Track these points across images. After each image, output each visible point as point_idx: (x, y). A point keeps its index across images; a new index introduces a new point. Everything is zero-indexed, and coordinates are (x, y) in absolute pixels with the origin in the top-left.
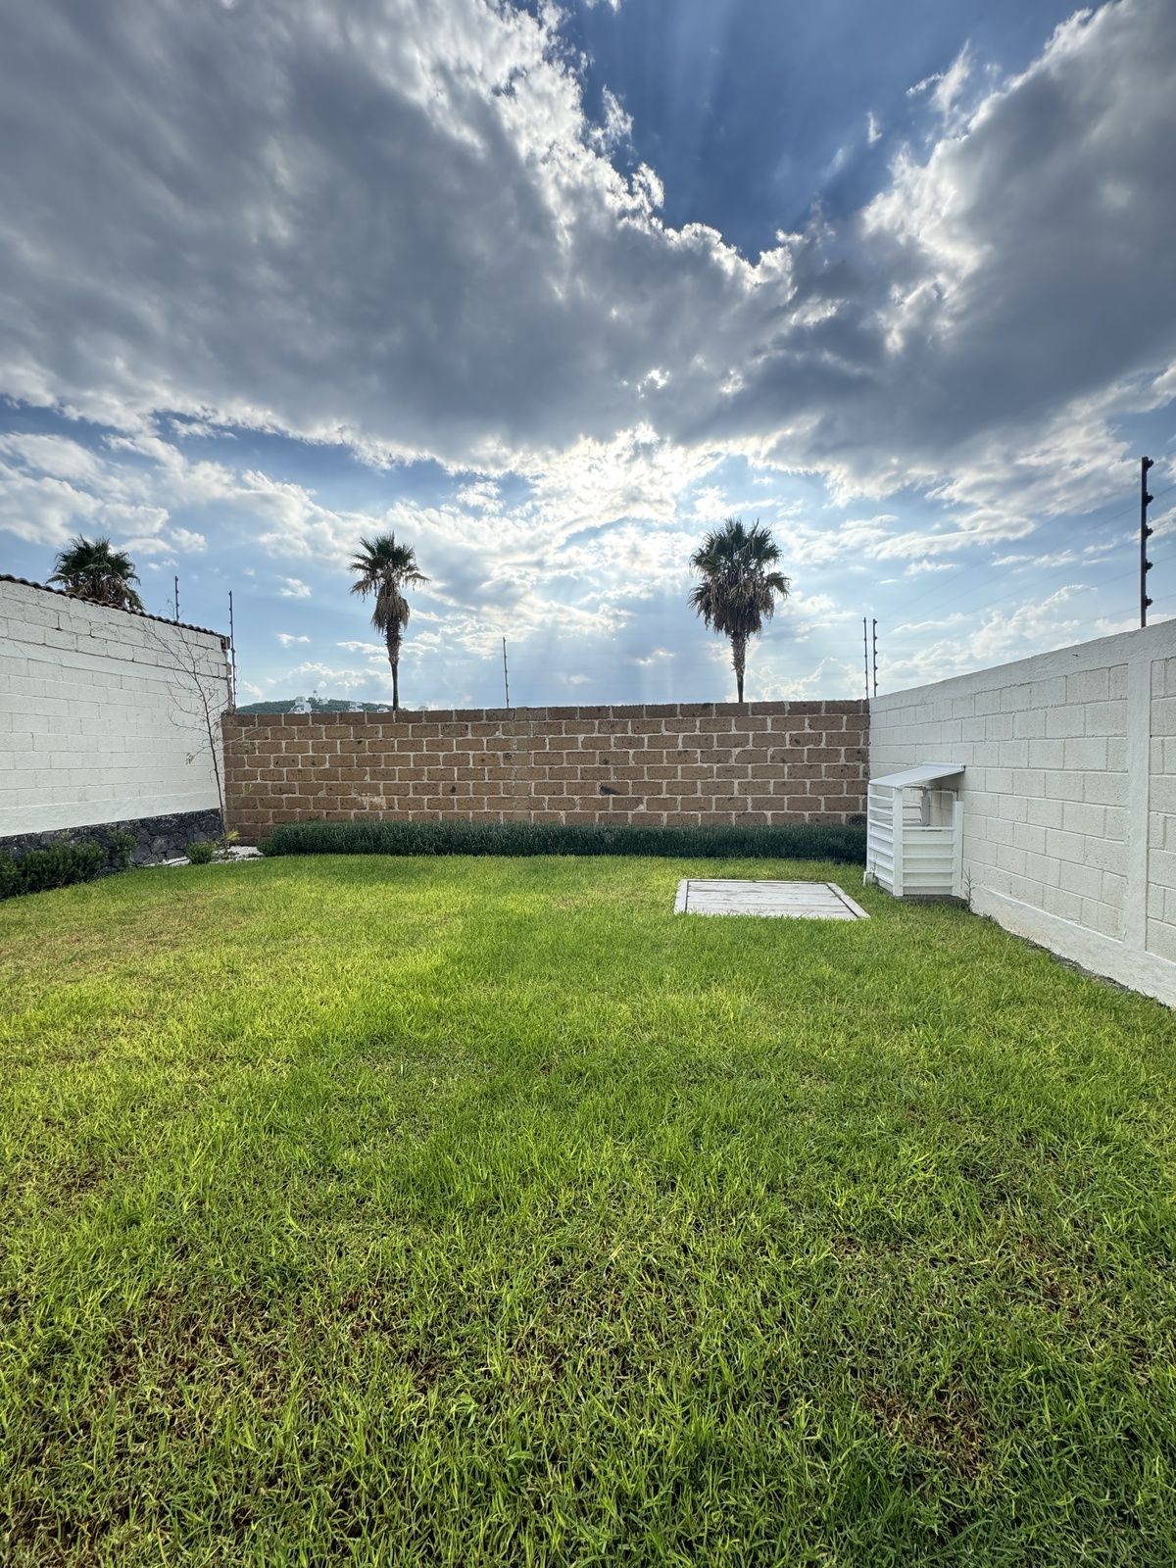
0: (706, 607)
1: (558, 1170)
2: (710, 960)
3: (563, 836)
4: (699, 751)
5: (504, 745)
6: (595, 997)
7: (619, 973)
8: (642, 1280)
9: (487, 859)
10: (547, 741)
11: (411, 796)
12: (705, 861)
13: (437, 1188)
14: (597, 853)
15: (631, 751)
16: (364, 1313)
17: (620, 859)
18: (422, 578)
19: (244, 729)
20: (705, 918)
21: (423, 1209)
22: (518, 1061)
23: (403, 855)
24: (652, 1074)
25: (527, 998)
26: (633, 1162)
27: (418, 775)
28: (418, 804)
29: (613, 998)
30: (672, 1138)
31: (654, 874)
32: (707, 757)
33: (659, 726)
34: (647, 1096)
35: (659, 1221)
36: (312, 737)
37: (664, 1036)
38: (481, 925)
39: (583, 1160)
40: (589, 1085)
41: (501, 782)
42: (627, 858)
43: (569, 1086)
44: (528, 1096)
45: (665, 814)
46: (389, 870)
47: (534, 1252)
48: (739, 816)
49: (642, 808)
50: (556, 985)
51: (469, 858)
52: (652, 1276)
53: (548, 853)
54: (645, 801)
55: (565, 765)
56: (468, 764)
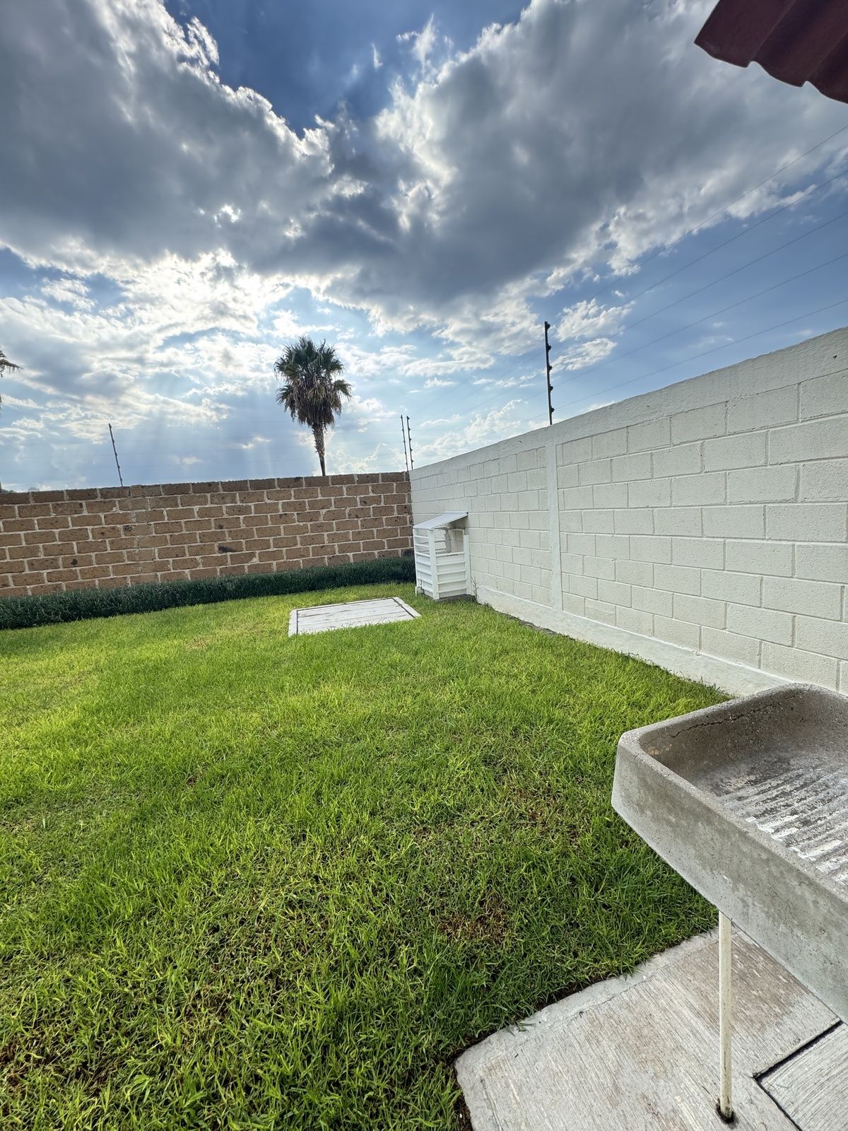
0: (291, 404)
1: (209, 859)
2: (318, 665)
3: (190, 590)
5: (123, 519)
6: (230, 713)
7: (248, 690)
8: (286, 914)
9: (119, 618)
10: (165, 513)
11: (27, 571)
12: (308, 594)
13: (94, 915)
14: (222, 600)
15: (242, 517)
16: (22, 1059)
17: (241, 601)
18: (11, 365)
20: (312, 636)
21: (80, 938)
22: (165, 782)
23: (26, 627)
24: (281, 760)
25: (168, 728)
26: (272, 830)
27: (33, 552)
28: (38, 579)
29: (245, 710)
30: (300, 802)
31: (270, 609)
32: (303, 517)
33: (262, 496)
34: (279, 777)
35: (296, 866)
37: (288, 729)
38: (117, 676)
39: (230, 843)
40: (231, 783)
41: (124, 551)
42: (247, 600)
43: (213, 789)
44: (176, 808)
45: (274, 563)
46: (11, 643)
47: (194, 932)
48: (329, 559)
49: (255, 560)
50: (195, 711)
51: (100, 621)
52: (293, 908)
53: (177, 605)
54: (257, 555)
55: (184, 532)
56: (88, 537)
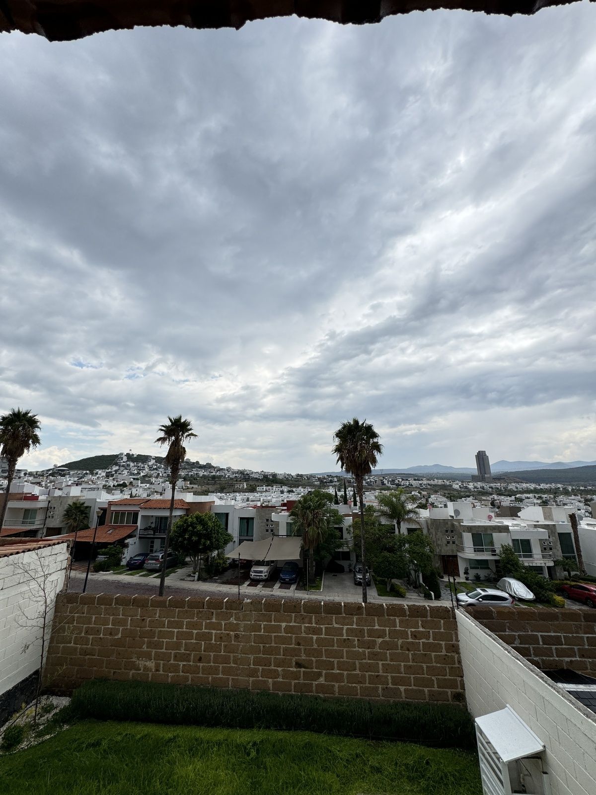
4: (356, 639)
5: (235, 628)
10: (262, 626)
11: (172, 662)
15: (315, 637)
19: (70, 605)
27: (179, 646)
28: (177, 669)
32: (362, 644)
33: (332, 620)
36: (113, 614)
41: (232, 655)
45: (337, 685)
48: (383, 689)
49: (322, 680)
54: (323, 674)
55: (273, 645)
56: (212, 640)
